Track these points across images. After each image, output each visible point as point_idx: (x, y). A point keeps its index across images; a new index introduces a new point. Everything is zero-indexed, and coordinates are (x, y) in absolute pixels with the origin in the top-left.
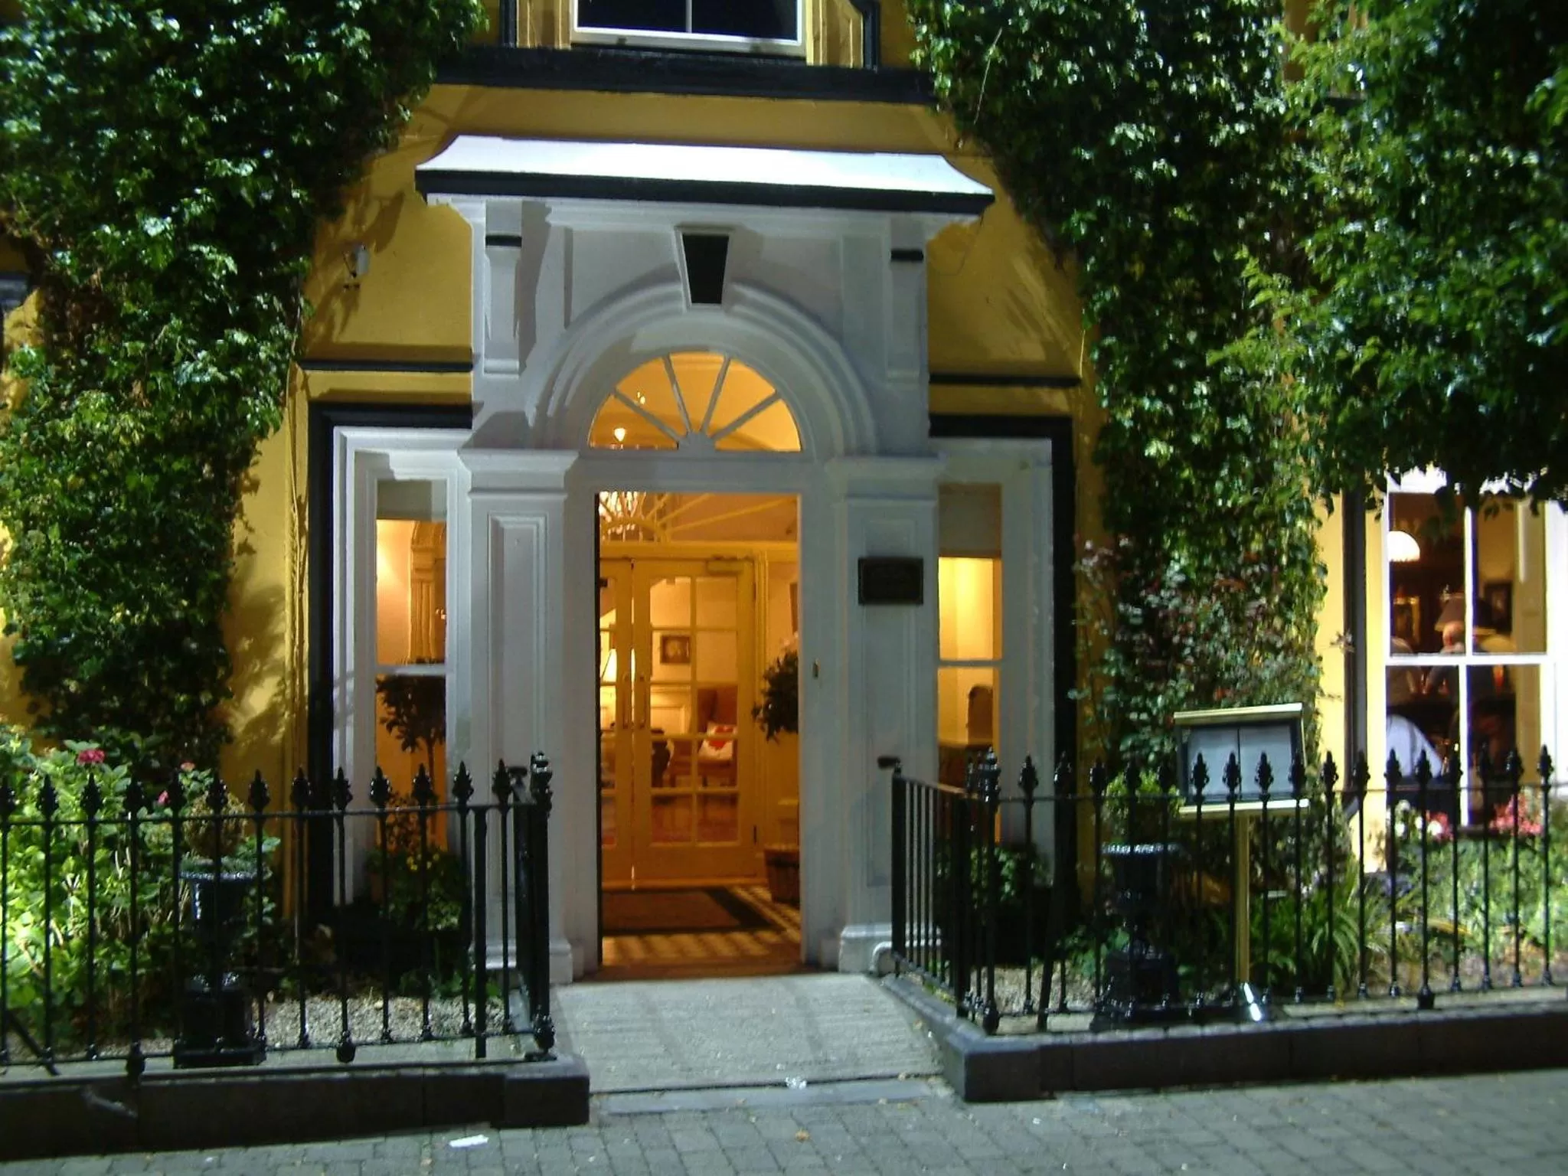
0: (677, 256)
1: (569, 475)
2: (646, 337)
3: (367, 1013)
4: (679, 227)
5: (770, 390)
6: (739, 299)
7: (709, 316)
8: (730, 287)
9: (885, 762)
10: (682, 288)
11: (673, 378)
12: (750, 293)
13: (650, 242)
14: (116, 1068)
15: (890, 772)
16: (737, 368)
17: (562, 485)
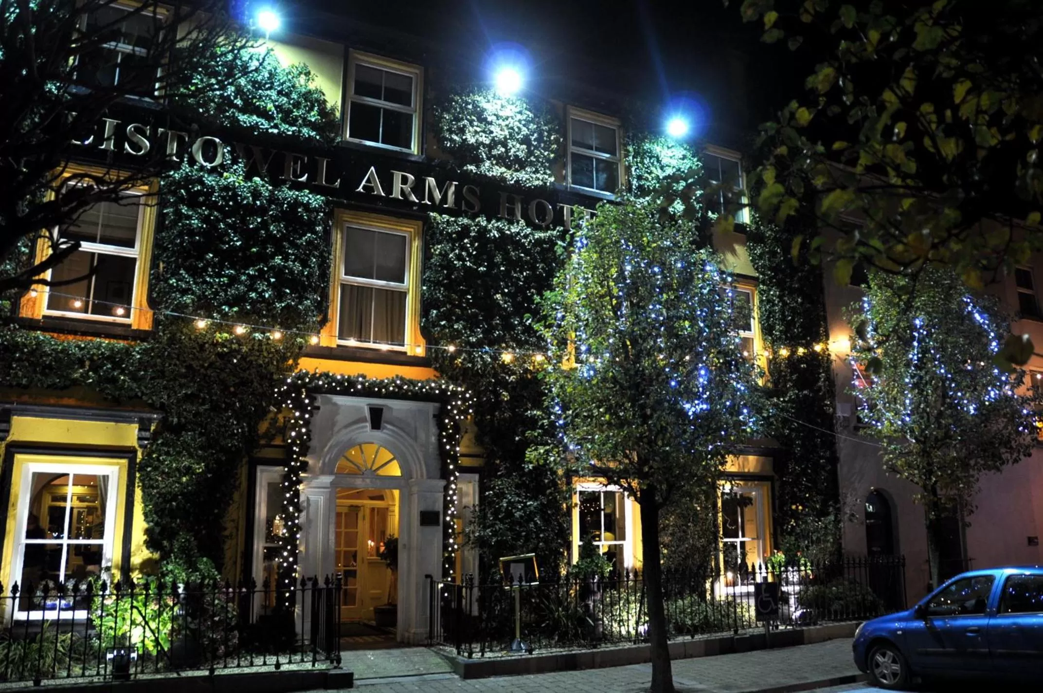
0: (367, 413)
1: (332, 483)
2: (361, 438)
3: (283, 660)
4: (368, 405)
5: (392, 457)
6: (385, 428)
7: (377, 433)
8: (383, 424)
9: (427, 576)
10: (368, 425)
11: (362, 452)
12: (389, 426)
13: (359, 409)
14: (207, 673)
15: (429, 580)
16: (382, 450)
17: (329, 485)
